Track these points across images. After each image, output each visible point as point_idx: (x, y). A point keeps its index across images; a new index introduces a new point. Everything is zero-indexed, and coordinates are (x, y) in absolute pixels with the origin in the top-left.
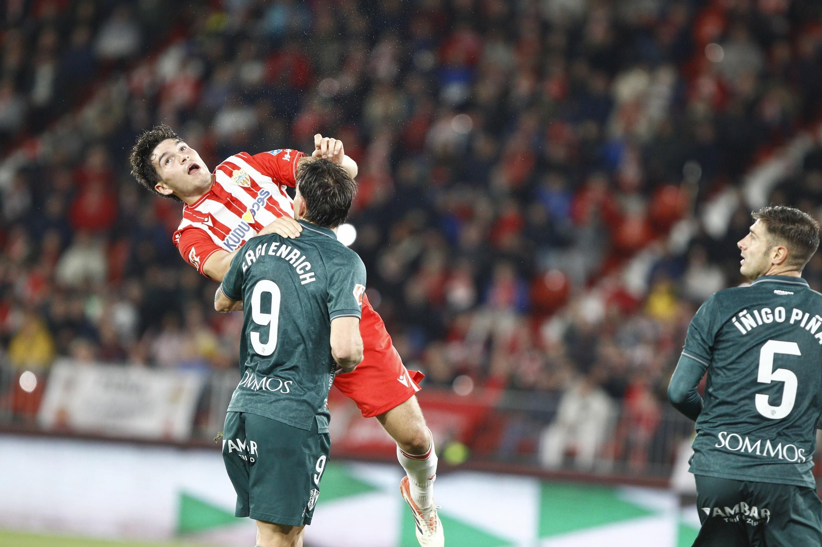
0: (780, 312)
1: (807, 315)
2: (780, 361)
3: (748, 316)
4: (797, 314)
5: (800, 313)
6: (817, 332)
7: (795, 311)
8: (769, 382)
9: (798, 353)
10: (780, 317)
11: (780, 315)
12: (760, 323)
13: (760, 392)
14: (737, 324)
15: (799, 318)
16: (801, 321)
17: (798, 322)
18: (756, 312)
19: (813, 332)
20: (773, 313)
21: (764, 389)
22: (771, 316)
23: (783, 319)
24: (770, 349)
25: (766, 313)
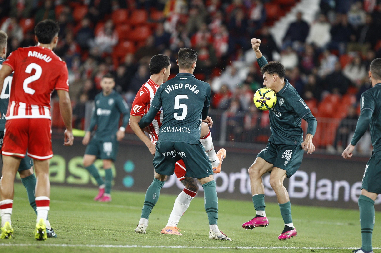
0: (181, 85)
1: (191, 85)
2: (181, 101)
3: (170, 87)
4: (187, 85)
5: (188, 85)
6: (194, 91)
7: (186, 84)
8: (178, 109)
9: (187, 98)
10: (181, 87)
11: (181, 86)
12: (174, 89)
13: (175, 112)
14: (166, 91)
15: (188, 86)
16: (189, 87)
17: (187, 88)
18: (172, 86)
19: (193, 91)
20: (178, 86)
21: (176, 111)
22: (177, 87)
23: (182, 87)
24: (178, 98)
25: (176, 86)
